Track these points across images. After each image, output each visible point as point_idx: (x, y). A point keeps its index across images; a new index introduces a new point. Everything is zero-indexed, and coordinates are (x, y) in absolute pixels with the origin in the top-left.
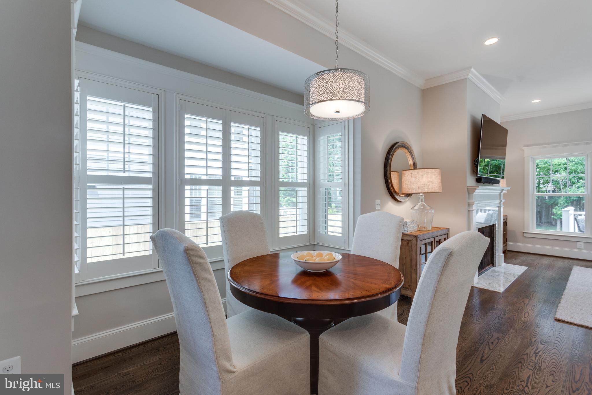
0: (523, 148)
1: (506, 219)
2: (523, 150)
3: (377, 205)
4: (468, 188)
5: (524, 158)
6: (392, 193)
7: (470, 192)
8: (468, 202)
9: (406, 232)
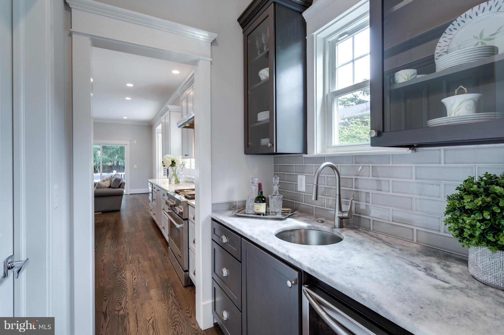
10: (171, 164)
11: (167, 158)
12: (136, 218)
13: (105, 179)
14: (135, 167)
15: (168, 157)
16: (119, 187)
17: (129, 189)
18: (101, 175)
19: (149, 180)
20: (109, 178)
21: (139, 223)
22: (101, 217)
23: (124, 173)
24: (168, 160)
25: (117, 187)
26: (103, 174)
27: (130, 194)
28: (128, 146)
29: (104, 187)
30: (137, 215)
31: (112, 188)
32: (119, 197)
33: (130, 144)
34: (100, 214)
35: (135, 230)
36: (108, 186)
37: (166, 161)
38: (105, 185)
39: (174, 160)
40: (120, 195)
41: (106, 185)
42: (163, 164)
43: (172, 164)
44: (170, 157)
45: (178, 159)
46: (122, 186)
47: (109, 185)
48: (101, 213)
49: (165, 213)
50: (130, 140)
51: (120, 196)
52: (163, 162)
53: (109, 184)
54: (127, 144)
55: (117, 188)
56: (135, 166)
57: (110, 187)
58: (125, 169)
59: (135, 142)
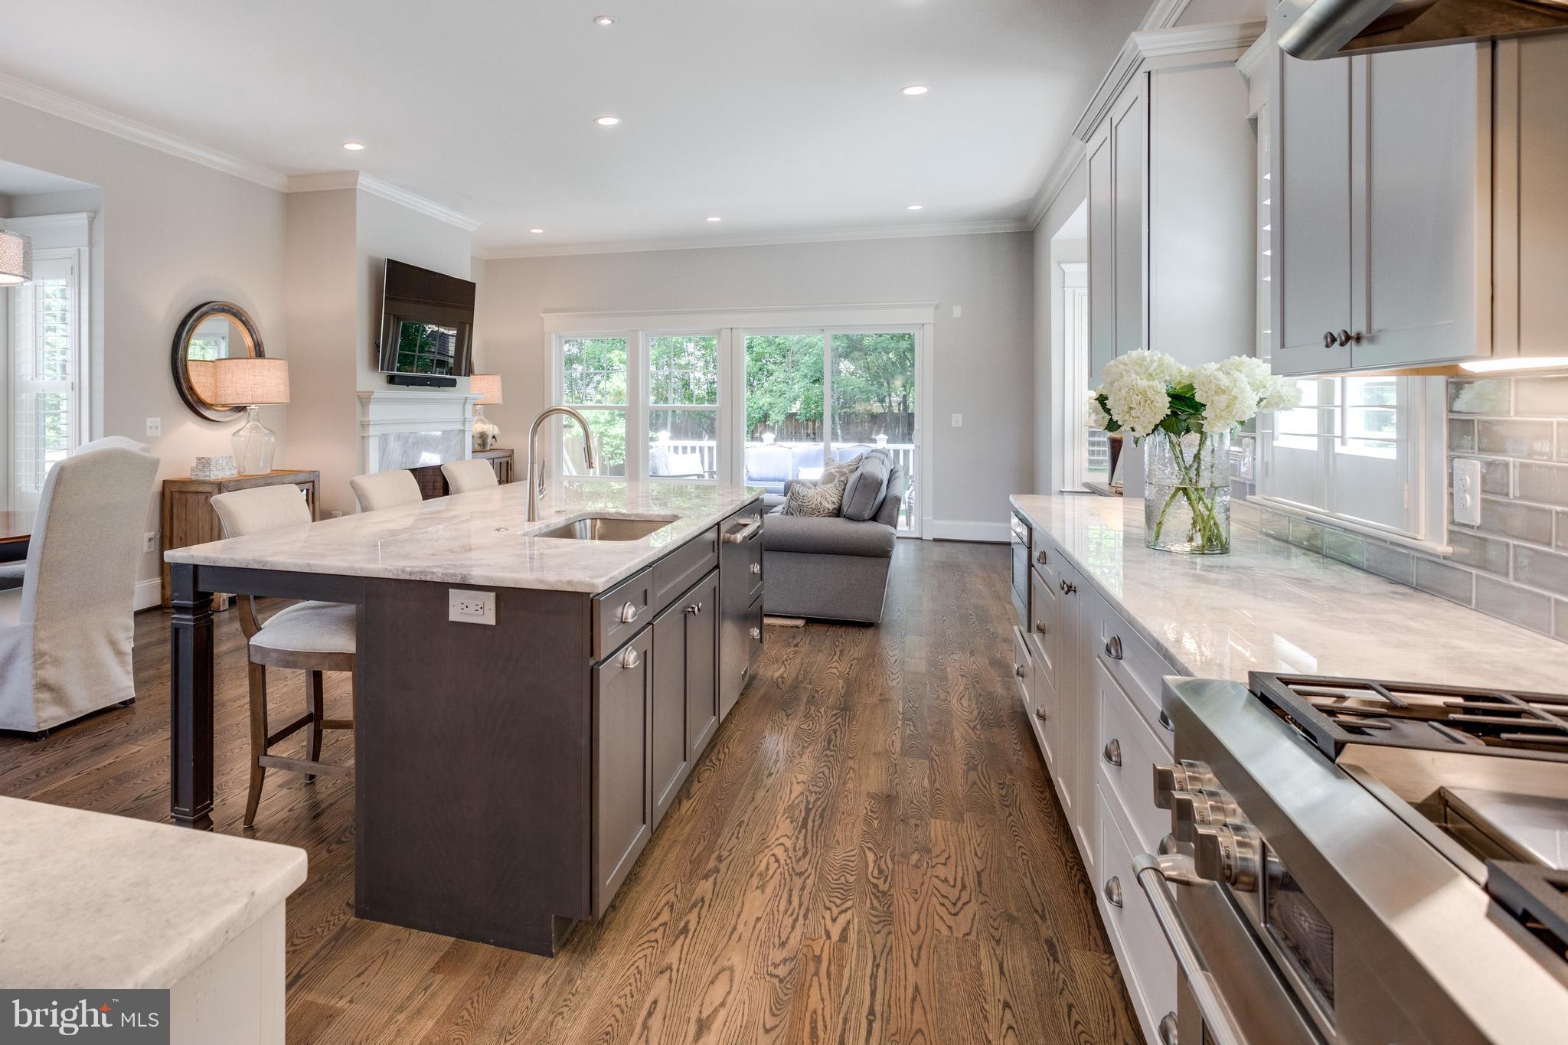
0: (542, 315)
1: (510, 456)
2: (542, 319)
3: (151, 427)
4: (359, 394)
5: (544, 334)
6: (193, 403)
7: (365, 400)
8: (361, 421)
9: (208, 478)
10: (1169, 412)
11: (1133, 376)
12: (942, 696)
13: (833, 471)
14: (954, 424)
15: (1140, 362)
16: (874, 518)
17: (931, 518)
18: (827, 449)
19: (1012, 498)
20: (849, 465)
21: (957, 734)
22: (796, 645)
23: (910, 447)
24: (1143, 383)
25: (867, 514)
26: (835, 446)
27: (935, 540)
28: (929, 330)
29: (816, 512)
30: (949, 669)
31: (845, 517)
32: (874, 561)
33: (934, 324)
34: (797, 627)
35: (926, 783)
36: (831, 507)
37: (1123, 391)
38: (819, 500)
39: (1191, 387)
40: (881, 553)
41: (821, 503)
42: (1108, 411)
43: (1174, 414)
44: (1155, 365)
45: (1225, 381)
46: (885, 512)
47: (834, 503)
48: (800, 623)
49: (1144, 876)
50: (937, 307)
51: (880, 560)
52: (1102, 400)
53: (834, 500)
54: (923, 325)
55: (864, 520)
56: (957, 420)
57: (838, 513)
58: (915, 432)
59: (957, 311)
